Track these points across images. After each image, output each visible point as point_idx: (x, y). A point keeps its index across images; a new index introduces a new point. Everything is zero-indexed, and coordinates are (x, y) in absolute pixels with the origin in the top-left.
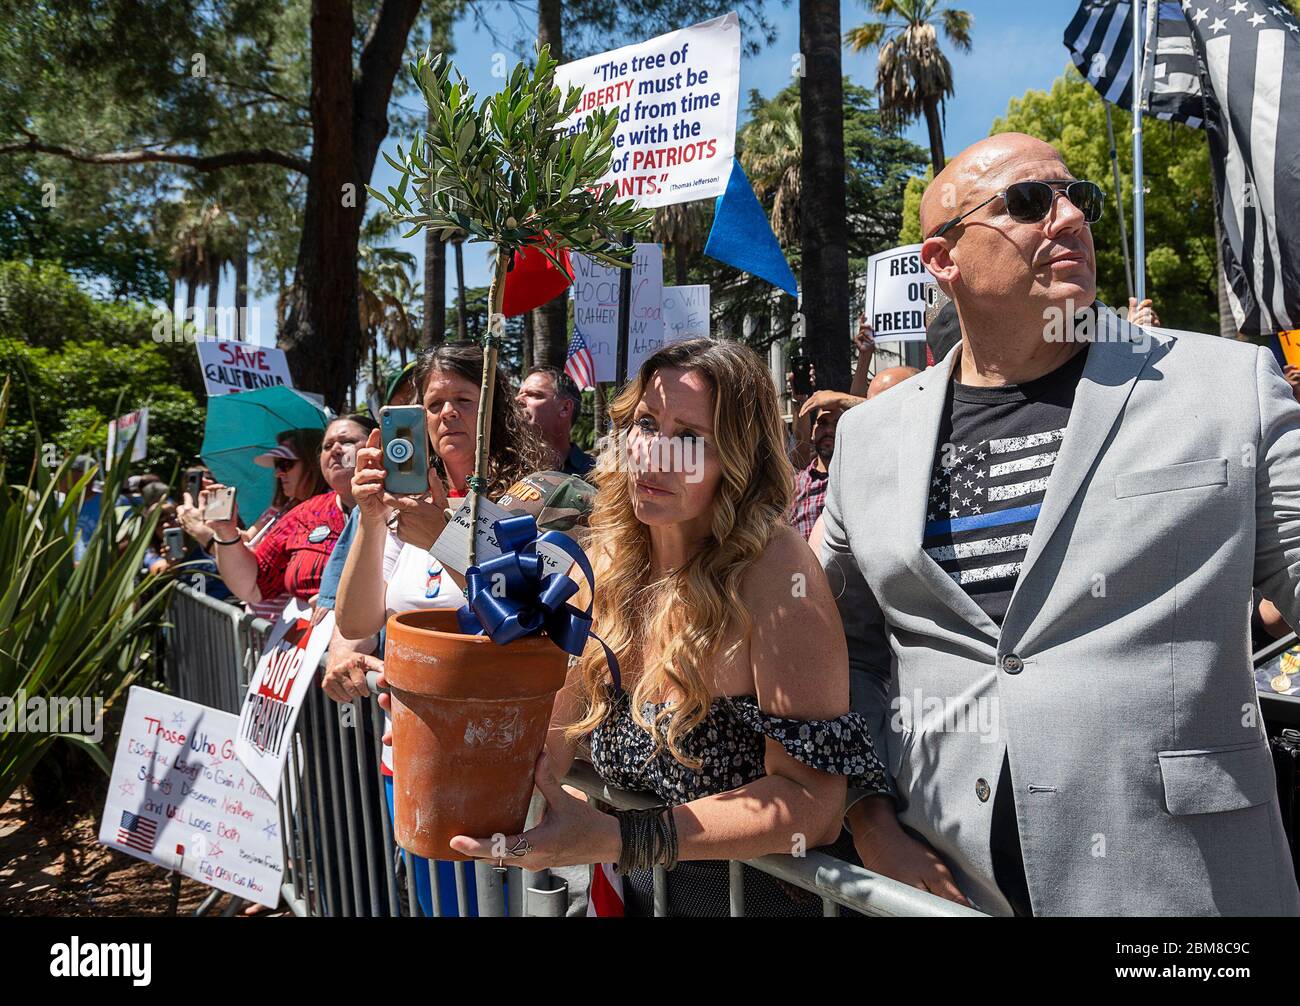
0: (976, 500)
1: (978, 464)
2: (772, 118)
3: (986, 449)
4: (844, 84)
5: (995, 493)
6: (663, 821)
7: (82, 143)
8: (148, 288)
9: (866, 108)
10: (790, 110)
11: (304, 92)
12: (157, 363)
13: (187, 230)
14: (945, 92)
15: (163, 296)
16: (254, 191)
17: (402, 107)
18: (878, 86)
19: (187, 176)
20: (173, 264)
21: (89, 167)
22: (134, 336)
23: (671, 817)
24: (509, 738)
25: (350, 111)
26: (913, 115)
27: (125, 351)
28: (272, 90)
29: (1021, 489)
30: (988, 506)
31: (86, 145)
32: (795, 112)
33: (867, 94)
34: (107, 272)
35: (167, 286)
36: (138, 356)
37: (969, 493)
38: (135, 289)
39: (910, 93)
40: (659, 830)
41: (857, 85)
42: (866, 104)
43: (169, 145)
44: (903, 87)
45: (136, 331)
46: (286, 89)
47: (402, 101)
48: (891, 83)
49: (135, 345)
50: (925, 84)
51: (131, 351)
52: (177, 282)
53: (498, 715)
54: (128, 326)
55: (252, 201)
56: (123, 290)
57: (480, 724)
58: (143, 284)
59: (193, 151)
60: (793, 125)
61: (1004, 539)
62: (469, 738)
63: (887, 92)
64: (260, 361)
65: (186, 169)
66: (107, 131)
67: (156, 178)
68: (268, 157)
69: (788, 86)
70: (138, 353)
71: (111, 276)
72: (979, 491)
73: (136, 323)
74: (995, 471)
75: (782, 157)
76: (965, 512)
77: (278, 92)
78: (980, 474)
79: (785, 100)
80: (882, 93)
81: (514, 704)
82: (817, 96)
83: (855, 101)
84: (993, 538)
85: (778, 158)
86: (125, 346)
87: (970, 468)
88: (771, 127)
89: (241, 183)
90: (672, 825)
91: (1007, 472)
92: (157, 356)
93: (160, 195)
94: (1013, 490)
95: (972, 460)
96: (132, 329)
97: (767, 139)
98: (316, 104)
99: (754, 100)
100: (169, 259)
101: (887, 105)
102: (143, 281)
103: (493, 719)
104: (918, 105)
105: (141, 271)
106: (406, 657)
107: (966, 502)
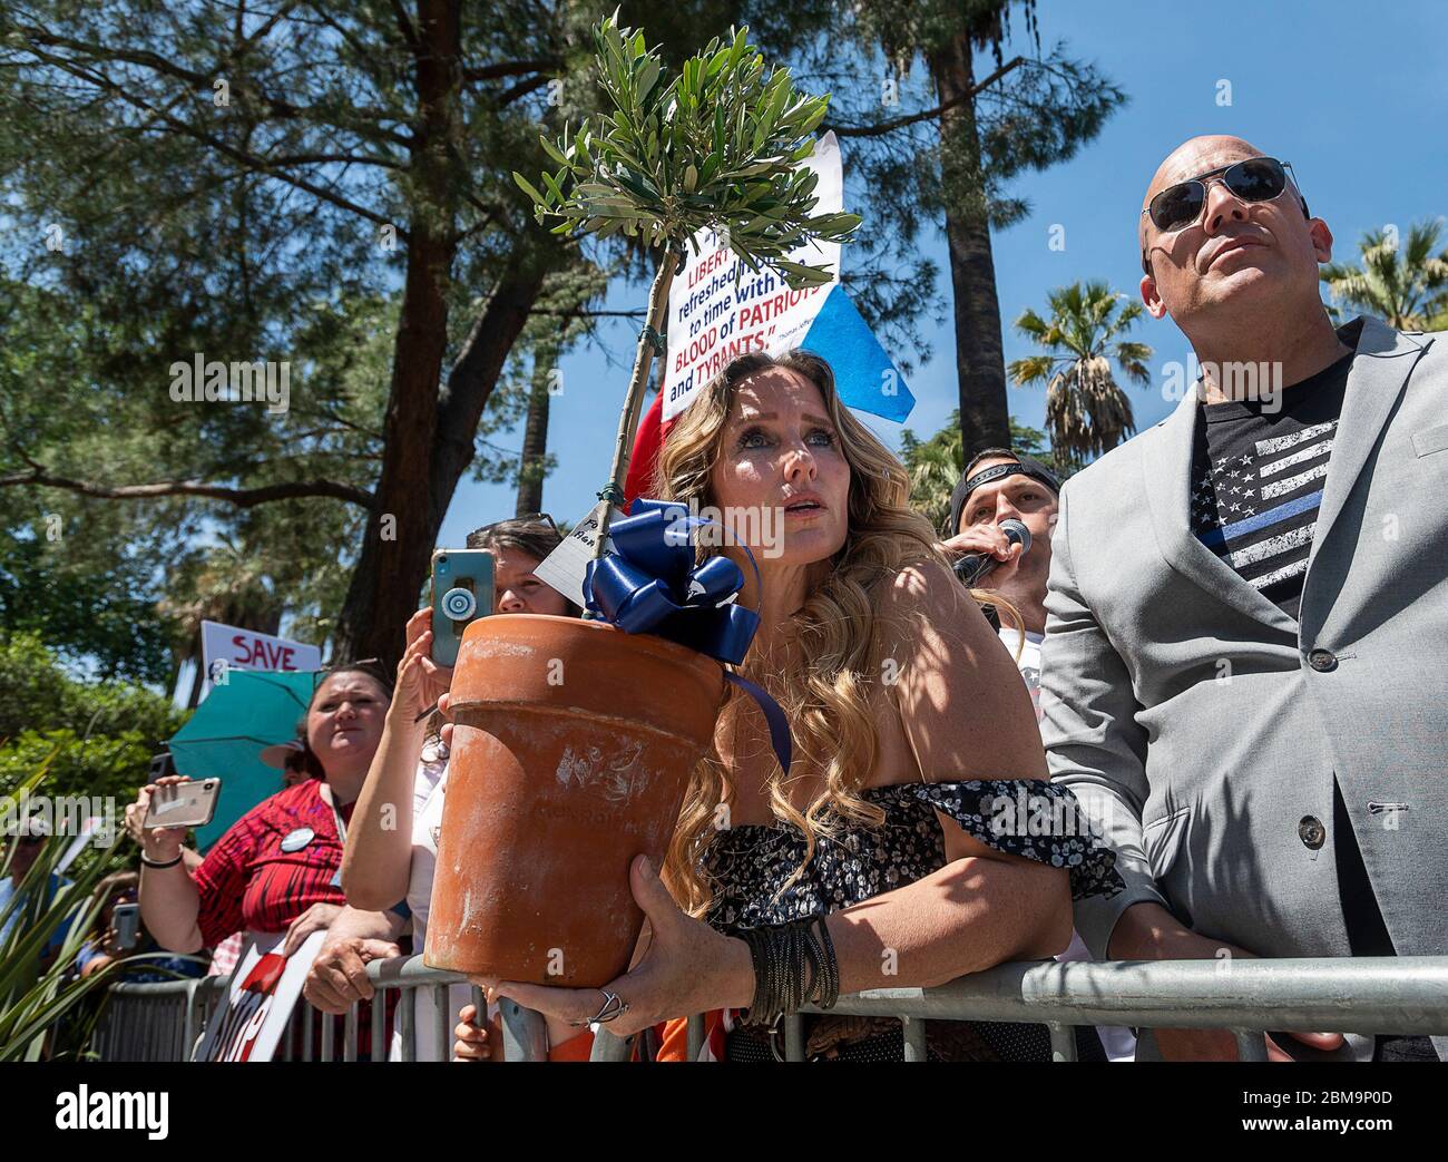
0: (1245, 503)
1: (1244, 469)
2: (928, 458)
3: (1253, 452)
4: (1011, 425)
5: (1268, 492)
6: (813, 937)
7: (100, 475)
8: (145, 669)
9: (1037, 451)
10: (948, 451)
11: (377, 421)
12: (138, 758)
13: (208, 599)
14: (1126, 429)
15: (162, 678)
16: (300, 530)
17: (491, 446)
18: (1048, 422)
19: (221, 516)
20: (183, 639)
21: (101, 502)
22: (115, 726)
23: (824, 930)
24: (622, 788)
25: (432, 431)
26: (1091, 454)
27: (99, 743)
28: (341, 417)
29: (1302, 479)
30: (1262, 505)
31: (104, 478)
32: (955, 452)
33: (1038, 436)
34: (95, 650)
35: (169, 667)
36: (116, 749)
37: (1238, 498)
38: (127, 670)
39: (1086, 430)
40: (808, 951)
41: (1024, 426)
42: (1035, 447)
43: (206, 480)
44: (1078, 422)
45: (117, 721)
46: (356, 417)
47: (491, 438)
48: (1063, 419)
49: (114, 736)
50: (1102, 420)
51: (107, 742)
52: (183, 663)
53: (611, 746)
54: (109, 714)
55: (297, 542)
56: (110, 673)
57: (582, 754)
58: (140, 664)
59: (234, 485)
60: (952, 467)
61: (1289, 534)
62: (563, 774)
63: (1060, 428)
64: (286, 660)
65: (220, 505)
66: (133, 464)
67: (182, 518)
68: (324, 489)
69: (944, 428)
70: (117, 745)
71: (100, 654)
72: (1249, 493)
73: (122, 709)
74: (1265, 471)
75: (940, 503)
76: (1234, 518)
77: (348, 419)
78: (1248, 478)
79: (942, 441)
80: (1054, 428)
81: (634, 734)
82: (979, 418)
83: (1022, 443)
84: (1275, 537)
85: (935, 504)
86: (101, 736)
87: (1235, 474)
88: (928, 468)
89: (284, 522)
90: (827, 942)
91: (1283, 467)
92: (141, 750)
93: (183, 538)
94: (1293, 483)
95: (1237, 466)
96: (114, 717)
97: (923, 483)
98: (391, 431)
99: (907, 442)
100: (180, 633)
101: (1061, 442)
102: (140, 660)
103: (603, 751)
104: (1096, 442)
105: (141, 648)
106: (485, 654)
107: (1235, 507)
